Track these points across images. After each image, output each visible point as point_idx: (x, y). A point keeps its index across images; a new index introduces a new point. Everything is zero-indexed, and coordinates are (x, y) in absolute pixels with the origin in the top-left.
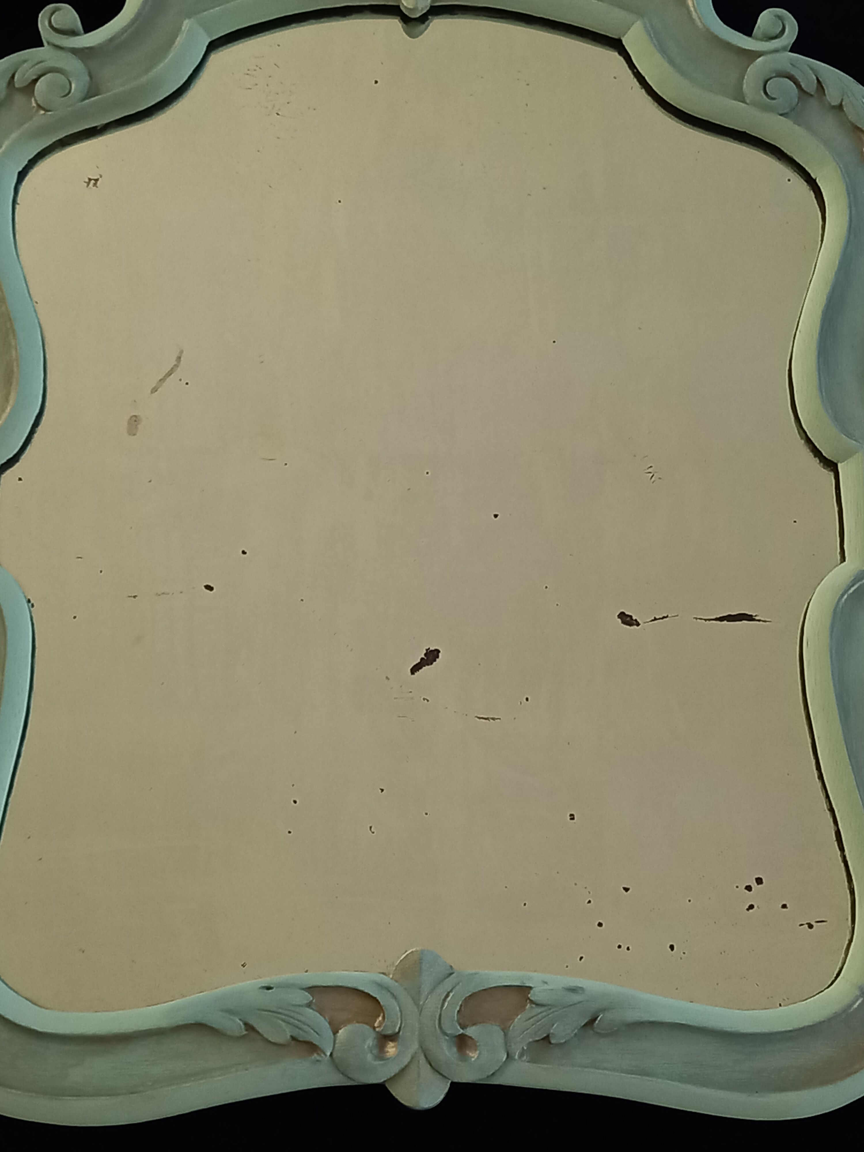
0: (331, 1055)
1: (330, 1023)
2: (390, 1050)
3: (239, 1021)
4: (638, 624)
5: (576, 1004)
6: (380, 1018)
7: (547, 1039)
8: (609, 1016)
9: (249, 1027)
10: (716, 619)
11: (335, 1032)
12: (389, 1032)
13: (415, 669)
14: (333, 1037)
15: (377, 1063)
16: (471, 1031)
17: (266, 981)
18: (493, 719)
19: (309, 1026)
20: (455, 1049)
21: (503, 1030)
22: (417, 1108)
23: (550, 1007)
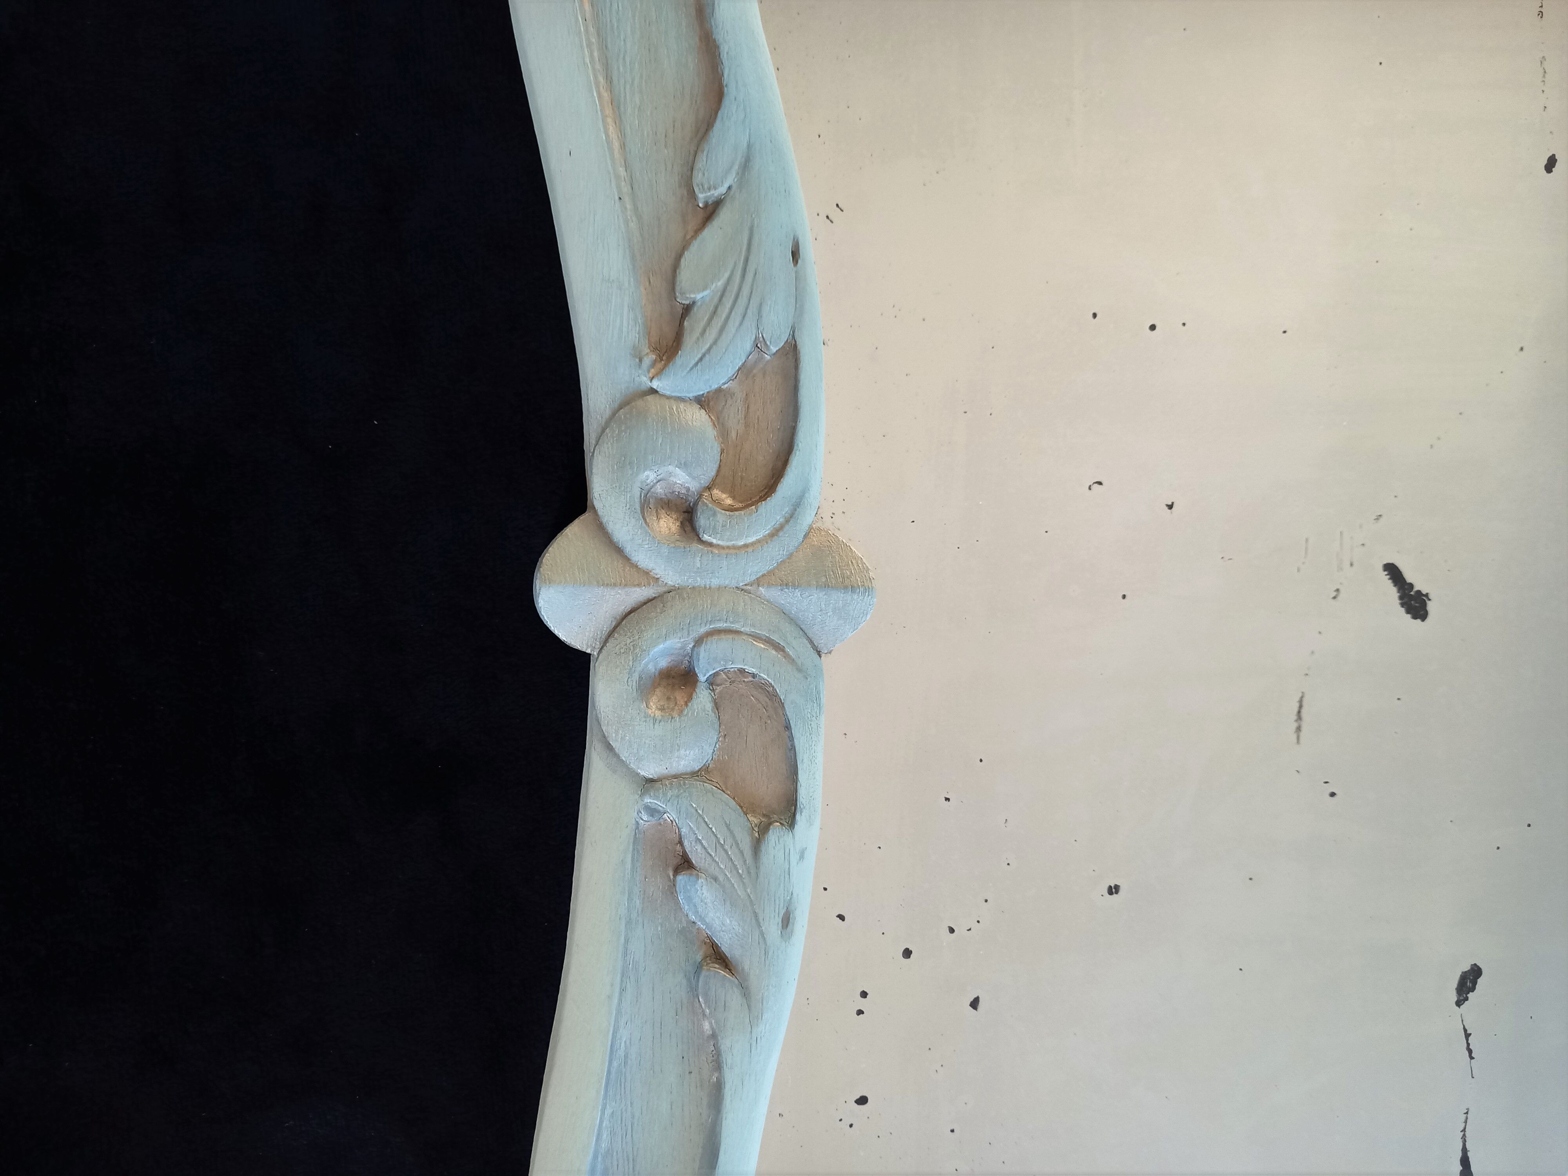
0: (653, 391)
1: (719, 390)
2: (662, 522)
3: (726, 186)
4: (1459, 1004)
5: (759, 926)
6: (729, 502)
7: (685, 864)
8: (734, 998)
9: (711, 210)
10: (1465, 1150)
11: (702, 402)
12: (702, 521)
13: (1393, 572)
14: (691, 395)
15: (637, 492)
16: (703, 698)
17: (809, 251)
18: (1299, 729)
19: (715, 342)
20: (663, 663)
21: (706, 769)
22: (537, 583)
23: (753, 871)
